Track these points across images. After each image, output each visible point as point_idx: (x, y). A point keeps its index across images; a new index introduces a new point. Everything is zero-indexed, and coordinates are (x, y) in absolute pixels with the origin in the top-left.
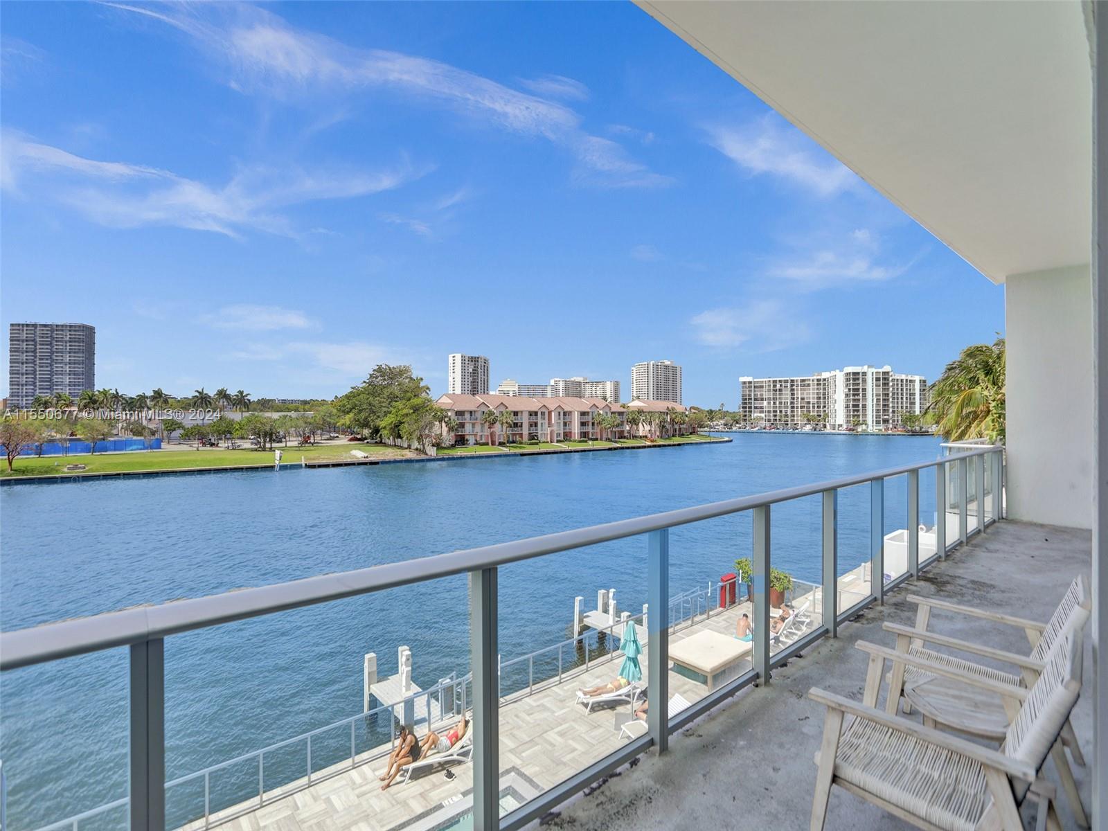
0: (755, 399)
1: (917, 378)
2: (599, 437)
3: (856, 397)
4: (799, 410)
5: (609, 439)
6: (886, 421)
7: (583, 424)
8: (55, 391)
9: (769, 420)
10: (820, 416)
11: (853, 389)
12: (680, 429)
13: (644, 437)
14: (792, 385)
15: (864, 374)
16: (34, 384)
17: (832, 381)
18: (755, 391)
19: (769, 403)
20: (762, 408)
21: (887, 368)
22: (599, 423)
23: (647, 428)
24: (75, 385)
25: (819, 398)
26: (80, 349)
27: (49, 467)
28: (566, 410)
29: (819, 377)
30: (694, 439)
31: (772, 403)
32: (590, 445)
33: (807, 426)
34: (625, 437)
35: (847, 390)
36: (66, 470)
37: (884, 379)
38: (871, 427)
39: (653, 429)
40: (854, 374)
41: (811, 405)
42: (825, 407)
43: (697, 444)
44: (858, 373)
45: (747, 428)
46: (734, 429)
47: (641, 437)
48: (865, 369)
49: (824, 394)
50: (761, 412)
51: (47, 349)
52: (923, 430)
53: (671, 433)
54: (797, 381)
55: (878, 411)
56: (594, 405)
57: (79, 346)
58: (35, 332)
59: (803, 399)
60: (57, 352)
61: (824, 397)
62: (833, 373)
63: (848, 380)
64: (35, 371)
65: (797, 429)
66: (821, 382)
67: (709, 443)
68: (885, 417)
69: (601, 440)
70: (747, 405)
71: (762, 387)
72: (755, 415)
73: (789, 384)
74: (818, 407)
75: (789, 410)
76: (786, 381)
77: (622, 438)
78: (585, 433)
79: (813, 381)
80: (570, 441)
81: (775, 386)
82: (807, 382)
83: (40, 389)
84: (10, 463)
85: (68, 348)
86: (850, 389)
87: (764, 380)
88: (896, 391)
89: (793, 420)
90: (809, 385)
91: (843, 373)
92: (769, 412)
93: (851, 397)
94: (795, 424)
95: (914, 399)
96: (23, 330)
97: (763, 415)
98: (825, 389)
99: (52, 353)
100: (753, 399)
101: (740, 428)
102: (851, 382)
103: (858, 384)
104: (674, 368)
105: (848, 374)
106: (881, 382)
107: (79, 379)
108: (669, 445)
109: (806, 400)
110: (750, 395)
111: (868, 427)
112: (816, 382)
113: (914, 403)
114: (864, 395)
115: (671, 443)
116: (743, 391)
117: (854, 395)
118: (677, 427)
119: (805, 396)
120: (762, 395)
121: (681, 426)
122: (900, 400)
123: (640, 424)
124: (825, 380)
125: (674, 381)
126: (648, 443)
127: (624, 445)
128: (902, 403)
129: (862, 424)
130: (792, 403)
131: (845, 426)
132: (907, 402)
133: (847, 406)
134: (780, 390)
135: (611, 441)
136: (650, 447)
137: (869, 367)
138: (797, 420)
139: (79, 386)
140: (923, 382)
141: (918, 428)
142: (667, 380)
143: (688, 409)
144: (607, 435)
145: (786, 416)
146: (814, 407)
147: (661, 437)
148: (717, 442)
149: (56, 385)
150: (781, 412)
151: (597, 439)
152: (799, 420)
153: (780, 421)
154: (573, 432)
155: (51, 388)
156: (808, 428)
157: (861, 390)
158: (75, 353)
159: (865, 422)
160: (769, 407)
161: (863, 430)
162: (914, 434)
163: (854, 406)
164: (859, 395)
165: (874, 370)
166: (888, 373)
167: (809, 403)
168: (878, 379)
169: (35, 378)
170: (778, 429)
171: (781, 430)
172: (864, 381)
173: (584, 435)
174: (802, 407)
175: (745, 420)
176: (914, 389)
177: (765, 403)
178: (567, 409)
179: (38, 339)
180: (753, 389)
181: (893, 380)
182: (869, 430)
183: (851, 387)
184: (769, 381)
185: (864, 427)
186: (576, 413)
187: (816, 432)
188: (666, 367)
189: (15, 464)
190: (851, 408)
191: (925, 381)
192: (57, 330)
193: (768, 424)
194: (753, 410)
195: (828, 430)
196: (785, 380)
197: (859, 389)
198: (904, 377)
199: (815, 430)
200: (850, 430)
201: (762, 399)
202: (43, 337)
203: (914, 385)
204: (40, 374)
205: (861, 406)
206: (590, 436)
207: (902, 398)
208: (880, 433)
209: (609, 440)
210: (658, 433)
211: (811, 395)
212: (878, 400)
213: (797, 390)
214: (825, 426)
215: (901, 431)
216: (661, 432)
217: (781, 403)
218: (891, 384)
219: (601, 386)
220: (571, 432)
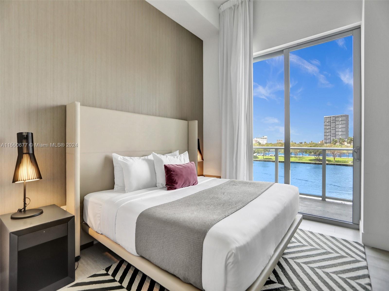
8: (337, 137)
16: (331, 135)
24: (342, 135)
26: (344, 123)
27: (345, 161)
36: (350, 162)
51: (334, 124)
57: (344, 122)
58: (331, 119)
60: (337, 125)
64: (331, 131)
83: (332, 137)
84: (334, 159)
85: (340, 123)
96: (327, 119)
99: (336, 125)
107: (344, 133)
139: (344, 135)
149: (337, 135)
155: (335, 136)
158: (342, 124)
169: (331, 133)
179: (331, 121)
189: (336, 159)
192: (337, 118)
202: (333, 121)
204: (332, 132)
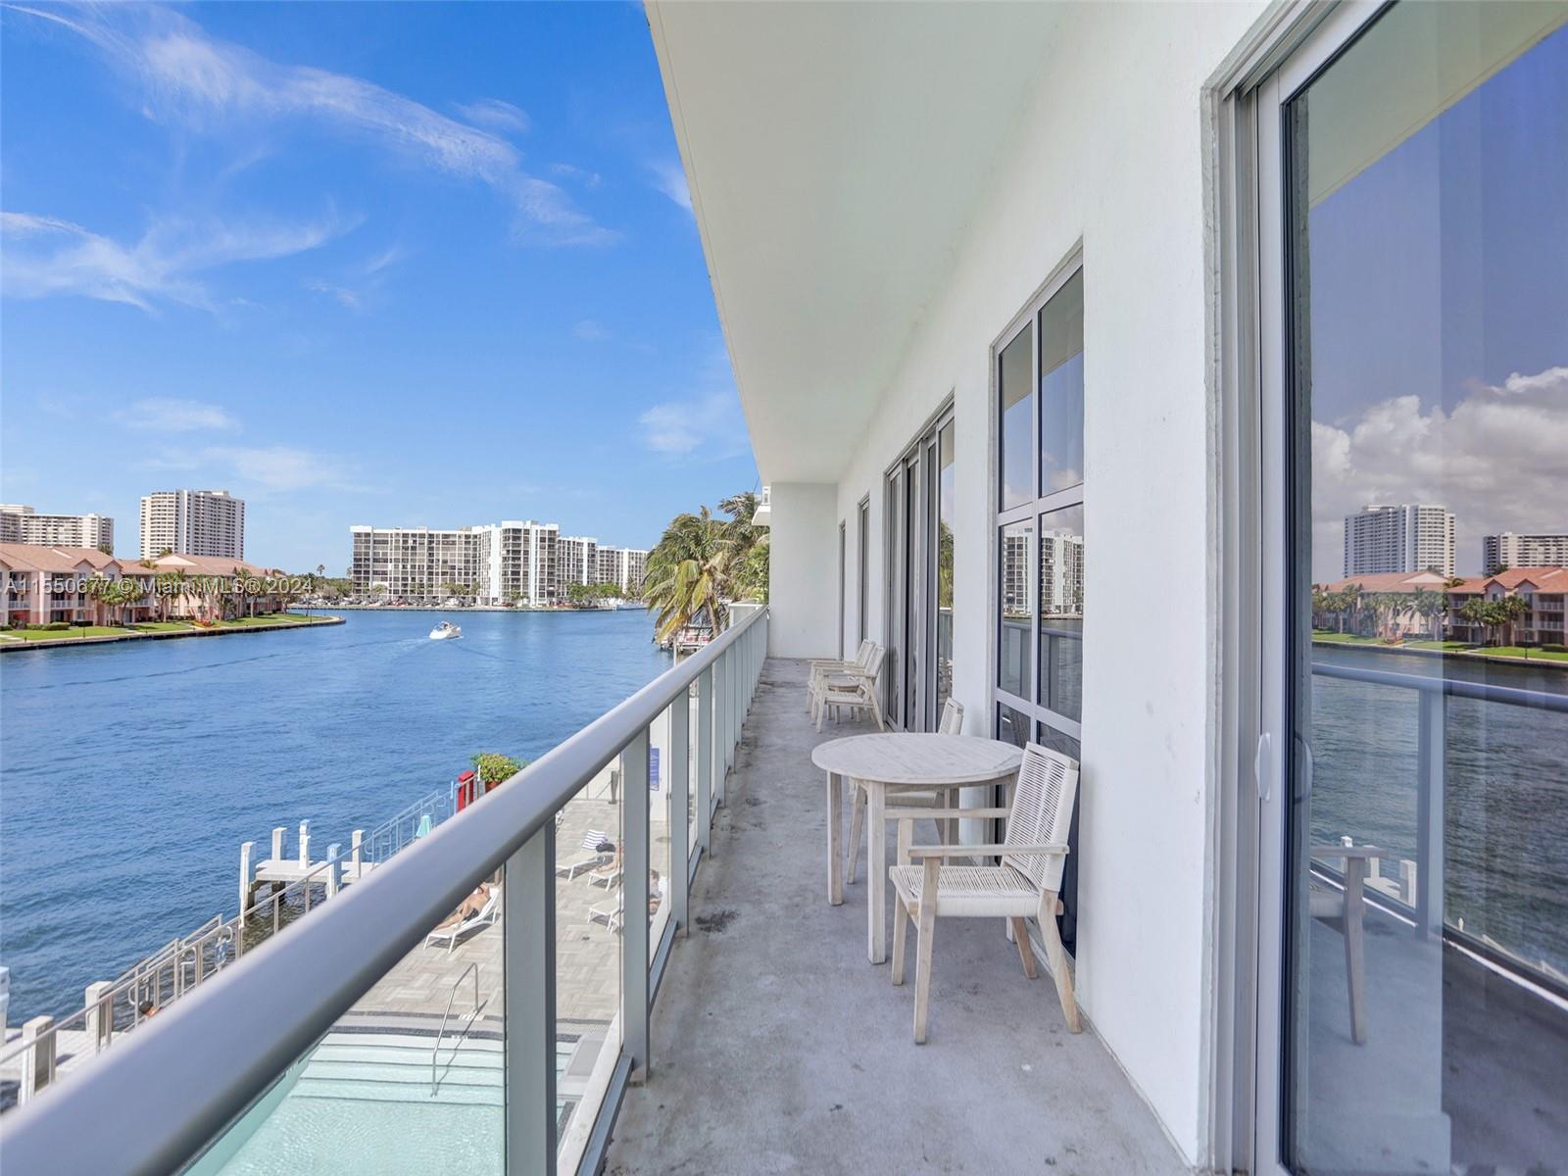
0: (375, 560)
1: (585, 541)
2: (95, 619)
3: (516, 562)
4: (440, 577)
5: (116, 623)
6: (551, 594)
7: (56, 596)
9: (396, 592)
10: (468, 586)
11: (513, 551)
12: (255, 604)
13: (187, 618)
14: (430, 542)
15: (527, 532)
17: (486, 539)
18: (374, 548)
19: (396, 567)
20: (385, 573)
21: (554, 527)
22: (96, 595)
23: (195, 602)
25: (467, 562)
28: (16, 569)
29: (468, 533)
30: (281, 620)
31: (401, 566)
32: (75, 634)
33: (452, 600)
34: (150, 619)
35: (505, 552)
37: (550, 540)
38: (534, 602)
39: (207, 605)
40: (516, 531)
41: (456, 571)
42: (475, 573)
43: (288, 628)
44: (520, 531)
45: (364, 603)
46: (342, 604)
47: (182, 619)
48: (528, 525)
49: (475, 556)
50: (383, 580)
52: (592, 605)
53: (241, 609)
54: (438, 536)
55: (542, 581)
56: (85, 561)
59: (445, 562)
61: (473, 562)
62: (487, 528)
63: (506, 539)
65: (438, 604)
66: (471, 540)
67: (309, 626)
68: (551, 588)
69: (99, 624)
70: (362, 567)
71: (386, 542)
72: (374, 583)
73: (426, 541)
74: (467, 574)
75: (425, 577)
76: (422, 536)
77: (143, 620)
78: (62, 612)
79: (460, 537)
80: (26, 628)
81: (405, 542)
82: (451, 539)
86: (508, 551)
87: (389, 532)
88: (561, 556)
89: (430, 592)
90: (454, 543)
91: (500, 529)
92: (396, 579)
93: (510, 562)
94: (434, 597)
95: (582, 566)
97: (387, 584)
98: (475, 549)
100: (371, 560)
101: (351, 603)
102: (511, 541)
103: (519, 545)
104: (231, 504)
105: (506, 531)
106: (547, 543)
108: (239, 631)
109: (449, 564)
110: (367, 554)
111: (529, 601)
112: (463, 539)
113: (582, 572)
114: (526, 560)
115: (243, 627)
116: (356, 547)
117: (514, 559)
118: (252, 601)
119: (449, 558)
120: (385, 554)
121: (258, 600)
122: (566, 568)
123: (182, 596)
124: (475, 537)
125: (231, 525)
126: (200, 629)
127: (151, 633)
128: (568, 571)
129: (522, 598)
130: (429, 567)
131: (501, 601)
132: (573, 570)
133: (505, 574)
134: (413, 548)
135: (122, 626)
136: (202, 634)
137: (533, 523)
138: (437, 592)
140: (592, 546)
141: (586, 603)
142: (216, 522)
143: (270, 572)
144: (113, 615)
145: (422, 586)
146: (460, 574)
147: (223, 619)
148: (322, 625)
150: (413, 579)
151: (89, 624)
152: (440, 592)
153: (412, 592)
154: (33, 610)
156: (452, 603)
157: (522, 553)
159: (526, 595)
160: (396, 572)
161: (524, 606)
162: (583, 609)
163: (513, 573)
164: (519, 558)
165: (539, 528)
166: (555, 532)
167: (453, 568)
168: (543, 540)
170: (410, 604)
171: (414, 606)
172: (527, 540)
173: (61, 618)
174: (444, 574)
175: (358, 591)
176: (582, 554)
177: (390, 567)
178: (17, 567)
180: (371, 544)
181: (560, 541)
182: (531, 606)
183: (510, 548)
184: (398, 534)
185: (525, 601)
186: (42, 574)
187: (464, 609)
188: (215, 500)
190: (510, 576)
191: (593, 545)
193: (394, 597)
194: (371, 576)
195: (479, 605)
196: (420, 535)
197: (520, 551)
198: (571, 539)
199: (463, 605)
200: (508, 605)
201: (386, 561)
203: (581, 549)
205: (521, 573)
206: (74, 618)
207: (568, 565)
208: (544, 609)
209: (118, 624)
210: (216, 612)
211: (457, 556)
212: (543, 566)
213: (438, 549)
214: (475, 600)
215: (568, 607)
216: (223, 608)
217: (413, 567)
218: (557, 547)
219: (68, 526)
220: (27, 612)
